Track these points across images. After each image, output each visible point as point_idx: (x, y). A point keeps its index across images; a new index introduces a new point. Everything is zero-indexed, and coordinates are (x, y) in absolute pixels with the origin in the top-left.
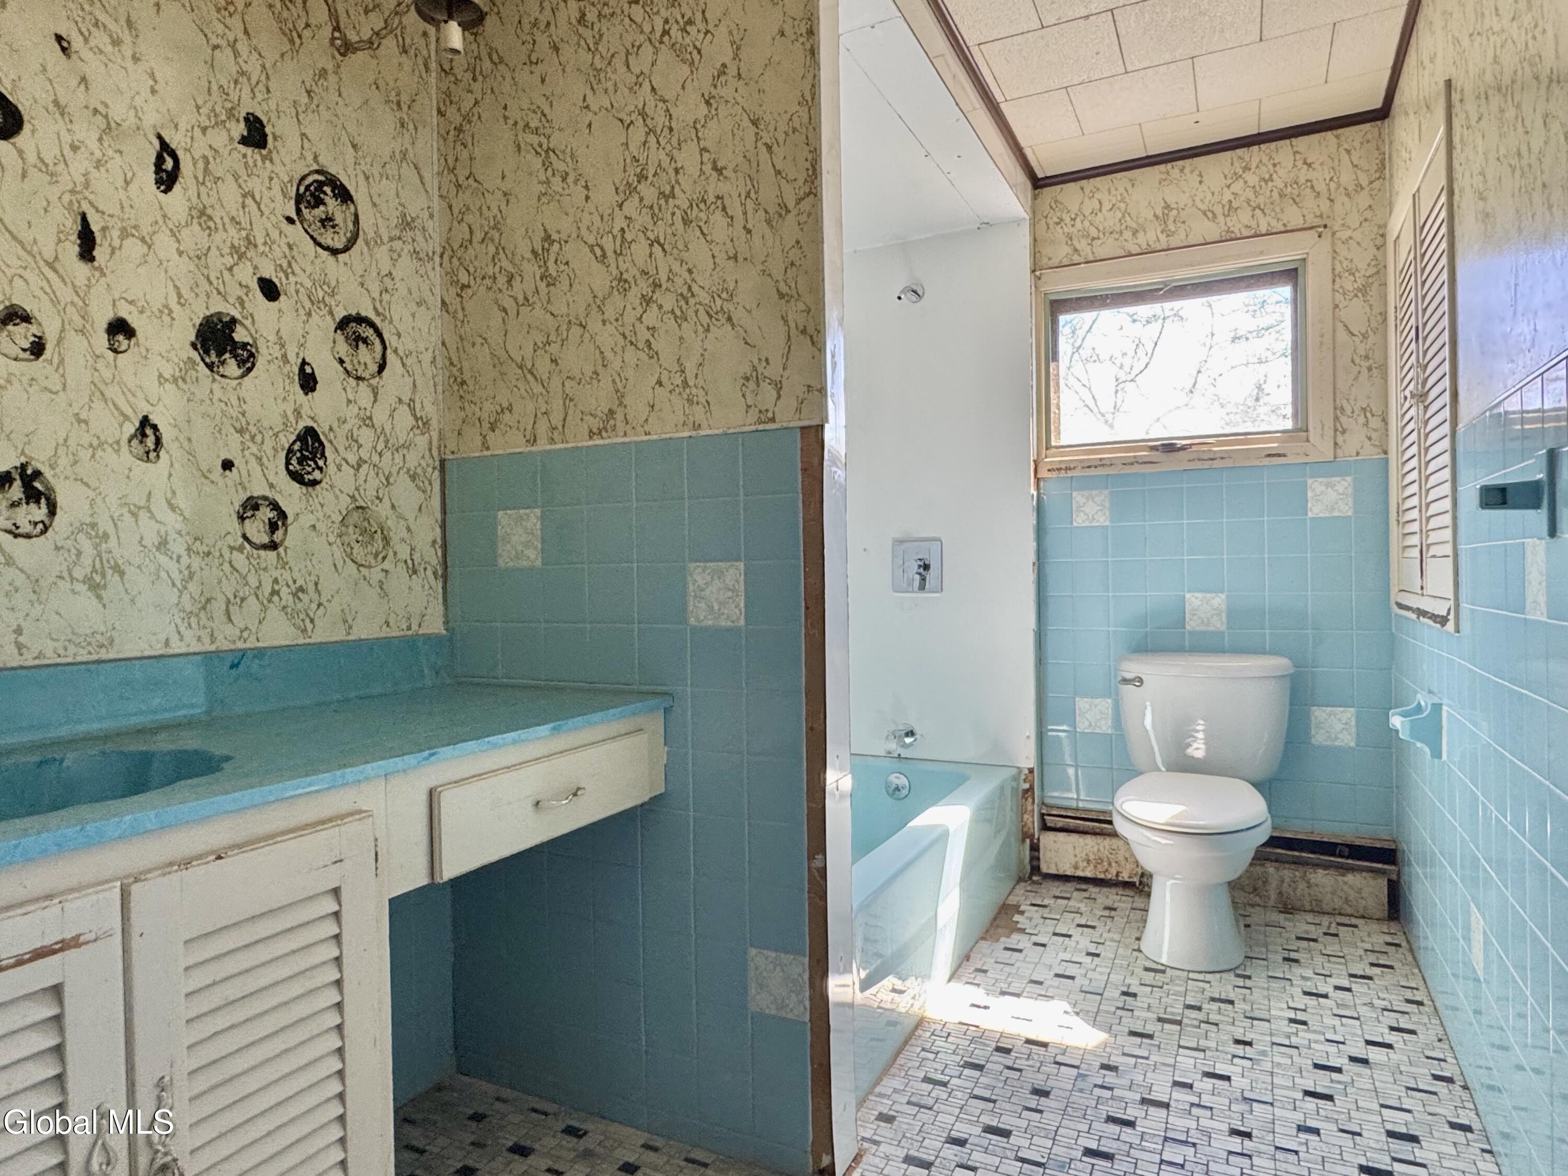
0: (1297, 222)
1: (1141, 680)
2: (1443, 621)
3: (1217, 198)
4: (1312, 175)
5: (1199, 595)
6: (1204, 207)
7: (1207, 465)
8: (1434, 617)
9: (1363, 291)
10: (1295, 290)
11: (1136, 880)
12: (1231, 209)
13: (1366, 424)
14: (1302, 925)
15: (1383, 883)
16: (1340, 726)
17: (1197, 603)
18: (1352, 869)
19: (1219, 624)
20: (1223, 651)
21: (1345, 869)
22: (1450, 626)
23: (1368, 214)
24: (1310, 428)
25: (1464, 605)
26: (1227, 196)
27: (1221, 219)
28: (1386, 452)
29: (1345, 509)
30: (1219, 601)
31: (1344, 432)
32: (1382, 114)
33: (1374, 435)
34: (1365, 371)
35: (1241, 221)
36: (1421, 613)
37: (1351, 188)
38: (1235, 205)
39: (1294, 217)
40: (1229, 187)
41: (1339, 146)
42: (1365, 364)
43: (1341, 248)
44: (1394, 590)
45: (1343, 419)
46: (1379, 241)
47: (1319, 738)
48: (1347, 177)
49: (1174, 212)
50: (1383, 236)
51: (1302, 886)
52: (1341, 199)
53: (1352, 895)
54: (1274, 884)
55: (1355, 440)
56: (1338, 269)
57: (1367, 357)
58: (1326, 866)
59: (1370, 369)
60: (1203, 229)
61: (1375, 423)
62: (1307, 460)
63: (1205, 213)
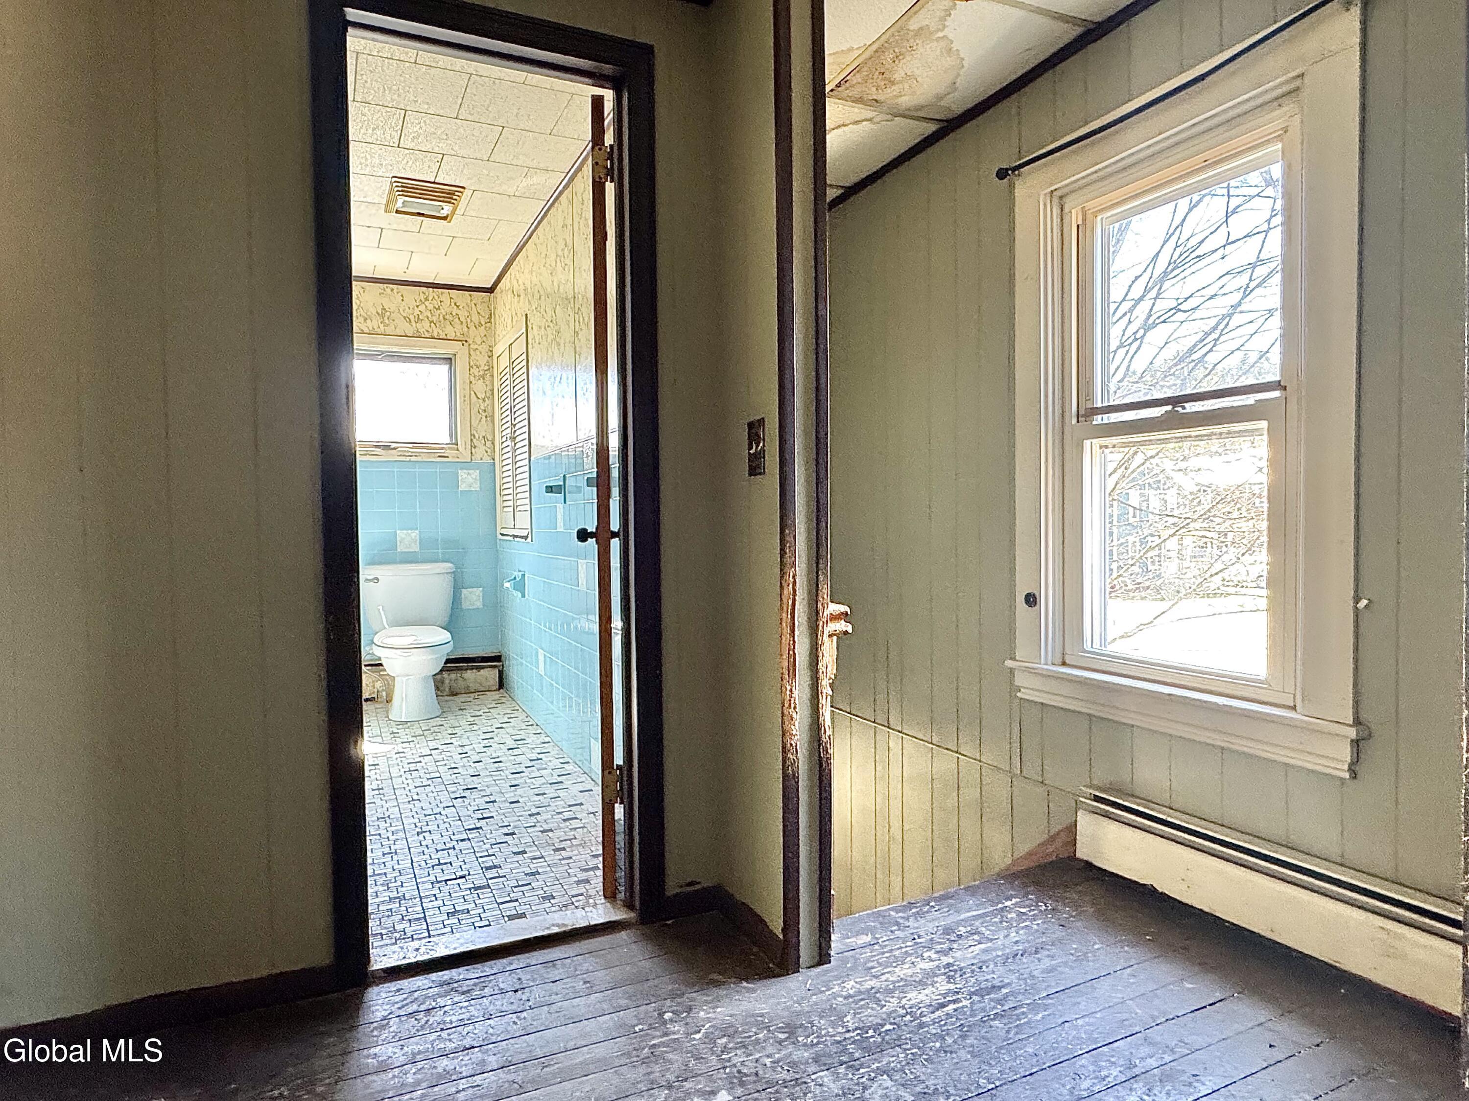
0: (451, 336)
1: (378, 579)
2: (526, 538)
3: (411, 311)
4: (459, 312)
5: (405, 532)
6: (405, 315)
7: (408, 459)
8: (521, 537)
9: (483, 377)
10: (450, 368)
11: (375, 696)
12: (419, 320)
13: (485, 445)
14: (462, 698)
15: (497, 671)
16: (475, 598)
17: (403, 536)
18: (483, 668)
19: (416, 548)
20: (417, 562)
21: (479, 668)
22: (529, 539)
23: (485, 339)
24: (459, 443)
25: (534, 530)
26: (417, 312)
27: (414, 324)
28: (494, 459)
29: (476, 487)
30: (415, 534)
31: (475, 447)
32: (490, 290)
33: (489, 450)
34: (484, 418)
35: (425, 326)
36: (515, 536)
37: (477, 324)
38: (421, 317)
39: (450, 332)
40: (417, 306)
41: (471, 300)
42: (484, 414)
43: (472, 352)
44: (498, 528)
45: (474, 440)
46: (490, 354)
47: (465, 605)
48: (475, 318)
49: (388, 313)
50: (491, 351)
51: (460, 681)
52: (472, 328)
53: (483, 680)
54: (447, 682)
55: (480, 452)
56: (472, 363)
57: (485, 411)
58: (472, 668)
59: (486, 417)
60: (405, 327)
61: (489, 444)
62: (457, 460)
63: (405, 318)
